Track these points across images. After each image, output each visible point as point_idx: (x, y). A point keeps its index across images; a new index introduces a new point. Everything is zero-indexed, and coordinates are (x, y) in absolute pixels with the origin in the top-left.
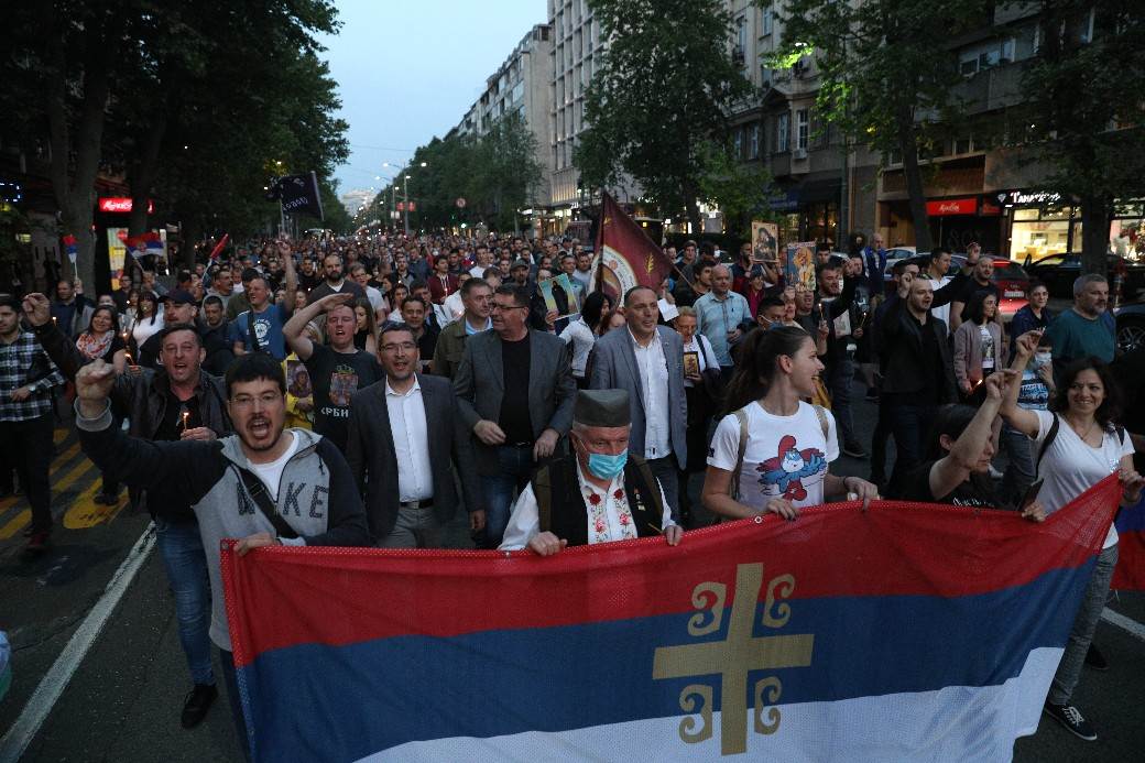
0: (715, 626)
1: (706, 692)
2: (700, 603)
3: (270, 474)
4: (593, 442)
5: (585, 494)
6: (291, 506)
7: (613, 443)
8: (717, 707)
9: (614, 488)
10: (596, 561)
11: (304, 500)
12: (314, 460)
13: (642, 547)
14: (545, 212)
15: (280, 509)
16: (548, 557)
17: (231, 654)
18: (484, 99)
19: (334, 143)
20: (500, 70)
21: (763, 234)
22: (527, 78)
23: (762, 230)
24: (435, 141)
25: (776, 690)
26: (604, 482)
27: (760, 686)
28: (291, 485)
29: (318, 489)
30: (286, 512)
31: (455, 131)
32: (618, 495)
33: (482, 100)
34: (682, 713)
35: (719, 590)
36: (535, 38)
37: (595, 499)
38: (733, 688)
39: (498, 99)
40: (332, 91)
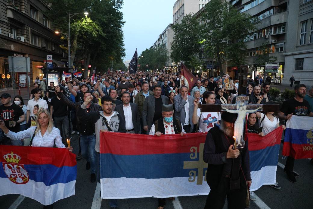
0: (196, 157)
1: (195, 172)
2: (192, 151)
3: (108, 118)
4: (165, 115)
5: (165, 126)
6: (112, 125)
7: (169, 115)
8: (197, 176)
9: (171, 125)
10: (166, 138)
11: (114, 124)
12: (117, 117)
13: (176, 136)
14: (171, 67)
15: (109, 125)
16: (159, 136)
17: (99, 153)
18: (159, 40)
19: (123, 53)
20: (162, 33)
21: (204, 74)
22: (167, 36)
23: (204, 73)
24: (147, 50)
26: (168, 123)
27: (206, 172)
28: (112, 121)
29: (117, 123)
30: (111, 126)
31: (152, 47)
32: (172, 126)
33: (158, 40)
34: (189, 176)
35: (196, 148)
36: (170, 27)
37: (167, 127)
39: (161, 40)
40: (122, 43)
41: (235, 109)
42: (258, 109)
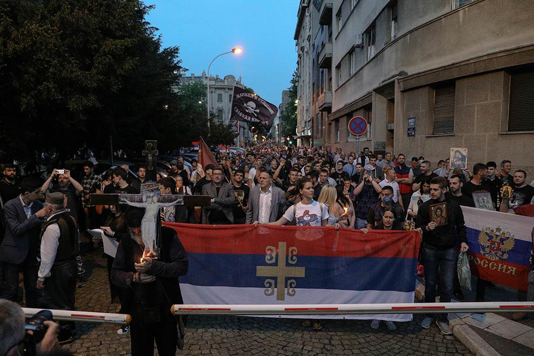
0: (274, 261)
1: (273, 282)
2: (268, 252)
8: (276, 287)
25: (294, 284)
27: (289, 282)
34: (265, 287)
35: (274, 248)
38: (281, 281)
41: (141, 201)
42: (176, 201)
